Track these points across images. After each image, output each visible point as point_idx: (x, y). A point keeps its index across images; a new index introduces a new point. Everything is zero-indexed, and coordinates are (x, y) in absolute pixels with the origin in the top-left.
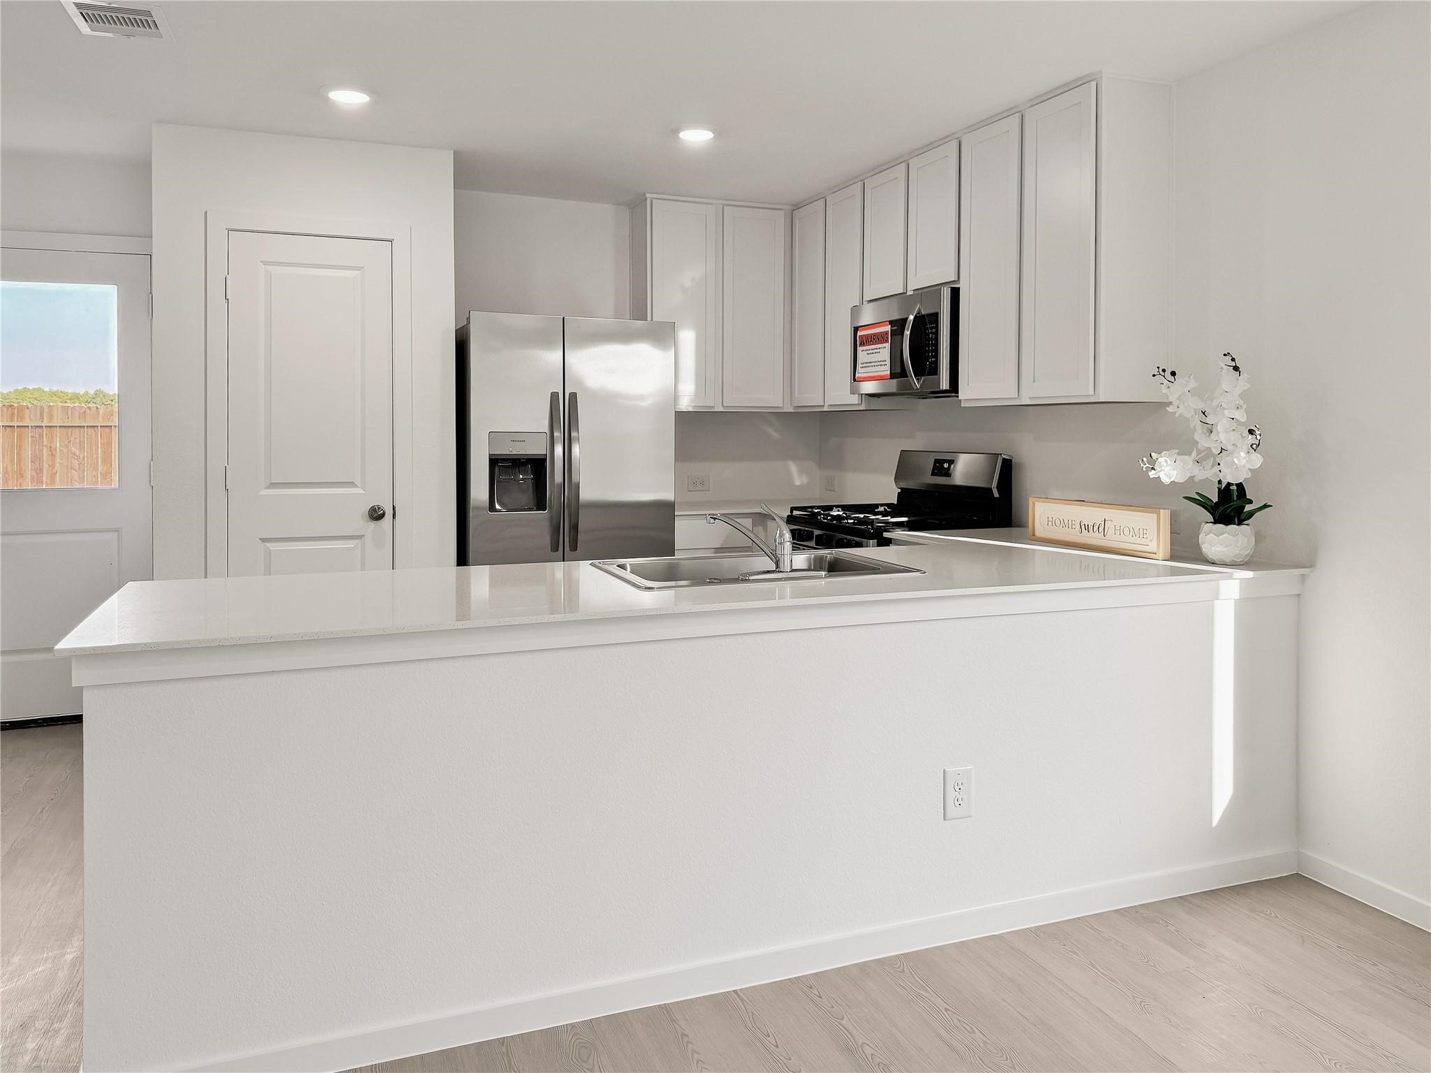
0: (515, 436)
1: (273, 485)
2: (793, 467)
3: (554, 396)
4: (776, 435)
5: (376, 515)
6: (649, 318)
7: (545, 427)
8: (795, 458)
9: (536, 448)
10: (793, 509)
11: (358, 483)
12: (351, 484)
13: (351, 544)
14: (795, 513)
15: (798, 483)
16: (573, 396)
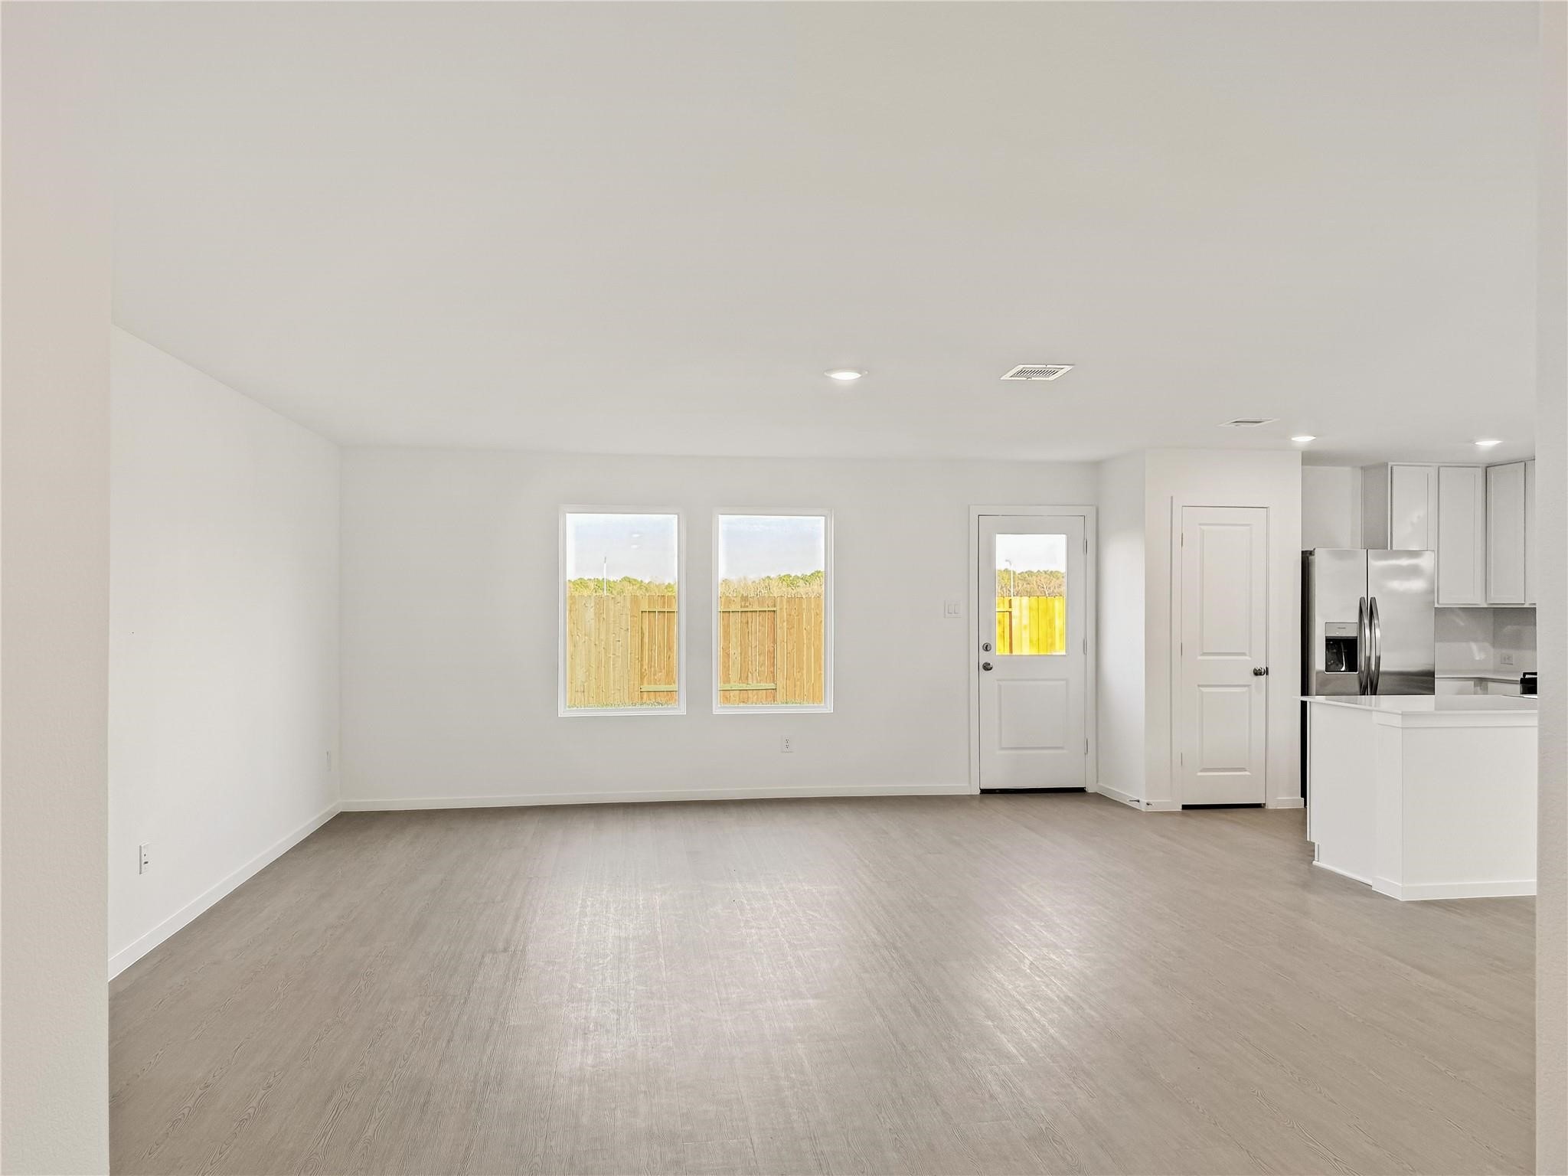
0: (1342, 625)
1: (1204, 654)
2: (1474, 646)
3: (1362, 599)
4: (1462, 624)
5: (1257, 673)
6: (1389, 548)
7: (1356, 620)
8: (1475, 640)
9: (1350, 632)
10: (1525, 674)
11: (1248, 654)
12: (1244, 654)
13: (1245, 689)
14: (1527, 676)
15: (1477, 658)
16: (1373, 599)
